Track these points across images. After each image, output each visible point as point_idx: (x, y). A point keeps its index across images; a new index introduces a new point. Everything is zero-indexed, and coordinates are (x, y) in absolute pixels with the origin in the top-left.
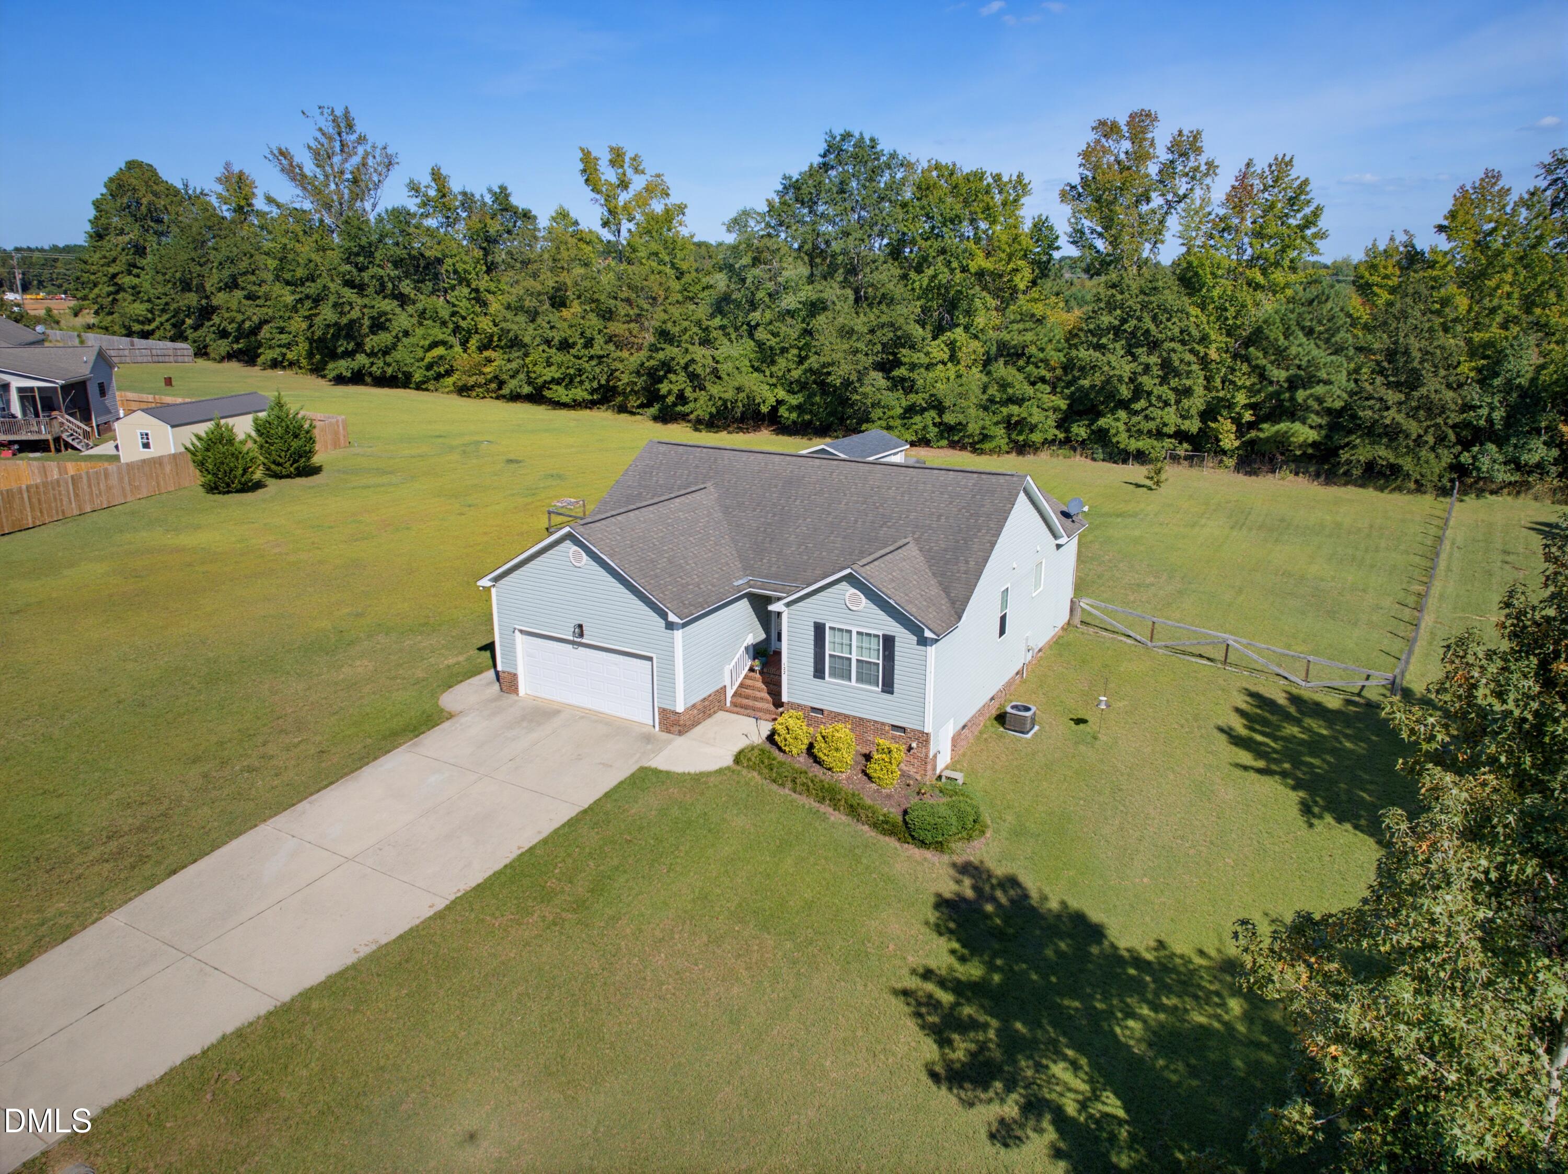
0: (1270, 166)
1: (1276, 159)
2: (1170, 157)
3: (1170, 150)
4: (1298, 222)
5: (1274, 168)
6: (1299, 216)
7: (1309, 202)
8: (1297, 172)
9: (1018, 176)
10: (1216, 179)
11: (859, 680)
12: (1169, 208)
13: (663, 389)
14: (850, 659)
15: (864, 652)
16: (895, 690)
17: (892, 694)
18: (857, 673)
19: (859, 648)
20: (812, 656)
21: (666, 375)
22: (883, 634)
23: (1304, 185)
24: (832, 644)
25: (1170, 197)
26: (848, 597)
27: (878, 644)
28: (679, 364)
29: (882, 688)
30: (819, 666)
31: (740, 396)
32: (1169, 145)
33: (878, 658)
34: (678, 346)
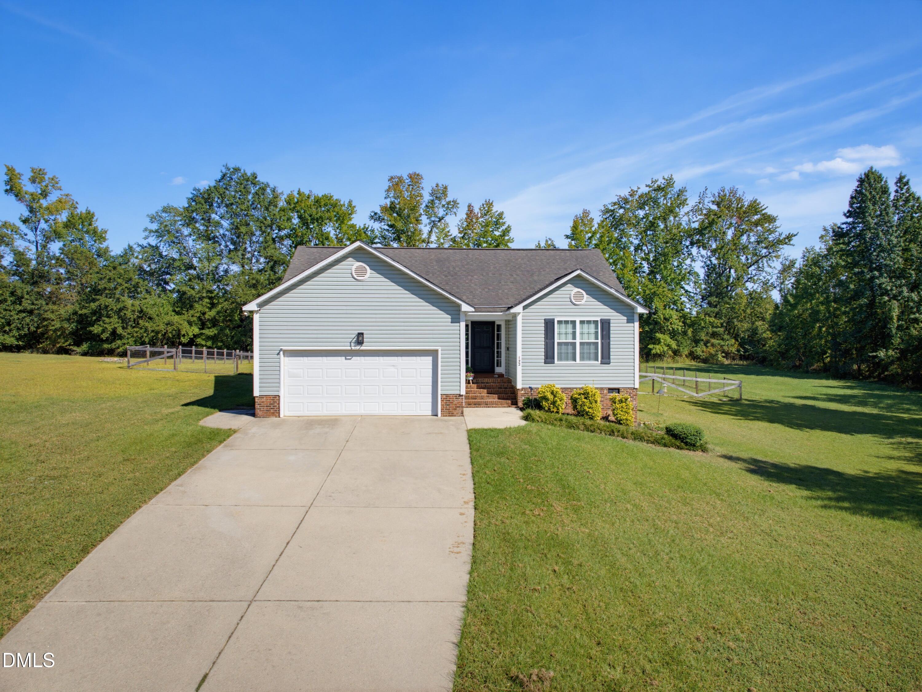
0: (483, 205)
1: (486, 201)
2: (431, 198)
3: (432, 194)
4: (500, 233)
5: (485, 206)
6: (500, 230)
7: (505, 223)
8: (497, 208)
9: (349, 202)
10: (459, 210)
11: (582, 358)
12: (434, 225)
13: (96, 329)
14: (575, 343)
15: (586, 336)
16: (612, 361)
17: (609, 364)
18: (580, 353)
19: (582, 334)
20: (543, 346)
21: (98, 320)
22: (601, 320)
23: (501, 215)
24: (559, 334)
25: (433, 219)
26: (572, 295)
27: (597, 328)
28: (112, 309)
29: (601, 361)
30: (550, 354)
31: (170, 329)
32: (431, 192)
33: (597, 338)
34: (110, 298)
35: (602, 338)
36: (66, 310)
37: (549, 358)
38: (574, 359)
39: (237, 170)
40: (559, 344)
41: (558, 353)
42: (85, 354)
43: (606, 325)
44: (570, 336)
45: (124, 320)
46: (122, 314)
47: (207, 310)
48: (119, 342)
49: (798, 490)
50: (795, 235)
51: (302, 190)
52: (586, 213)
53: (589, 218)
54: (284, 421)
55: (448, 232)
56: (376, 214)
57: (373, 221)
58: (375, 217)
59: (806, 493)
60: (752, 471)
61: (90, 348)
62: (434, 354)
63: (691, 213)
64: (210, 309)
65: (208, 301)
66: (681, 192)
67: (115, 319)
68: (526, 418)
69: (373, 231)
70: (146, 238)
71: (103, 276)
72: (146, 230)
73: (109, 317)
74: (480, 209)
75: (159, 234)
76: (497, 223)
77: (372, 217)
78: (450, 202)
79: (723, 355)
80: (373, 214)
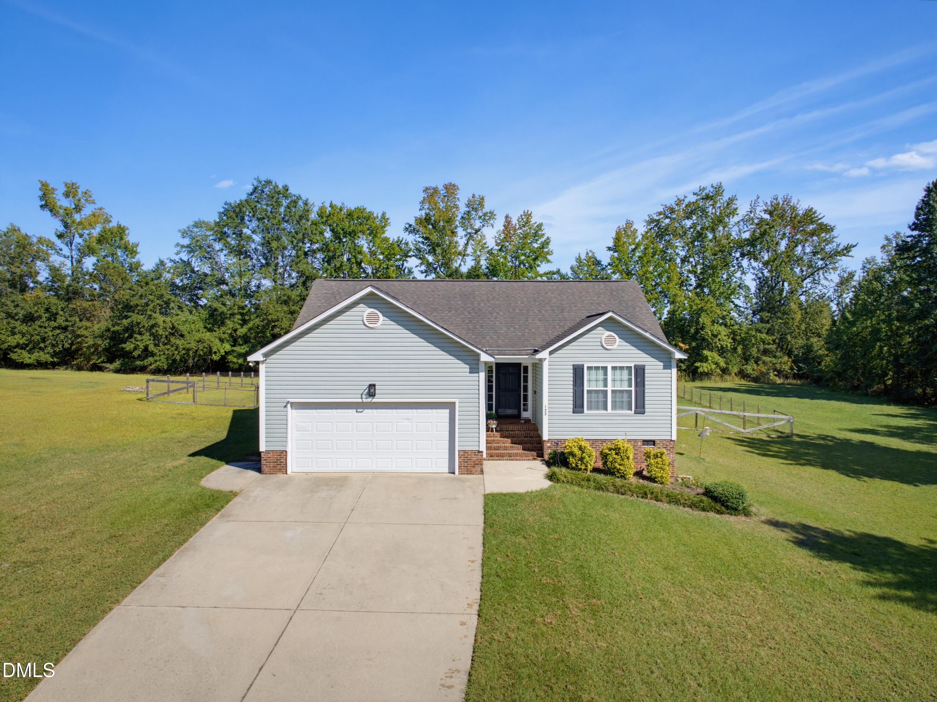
0: (521, 216)
1: (524, 212)
2: (467, 209)
3: (468, 206)
4: (538, 245)
5: (523, 217)
6: (539, 242)
7: (544, 235)
8: (535, 220)
9: (383, 214)
10: (496, 221)
11: (614, 407)
12: (470, 237)
13: (128, 346)
14: (606, 391)
15: (618, 383)
16: (646, 410)
17: (644, 414)
18: (612, 402)
19: (614, 380)
20: (572, 395)
21: (131, 336)
22: (635, 366)
23: (540, 226)
24: (589, 381)
25: (469, 231)
26: (603, 339)
27: (630, 374)
28: (144, 327)
29: (635, 411)
30: (578, 402)
31: (201, 346)
32: (467, 203)
33: (630, 386)
34: (142, 314)
35: (636, 386)
36: (98, 327)
37: (578, 407)
38: (606, 408)
39: (269, 182)
40: (588, 391)
41: (588, 402)
42: (117, 371)
43: (640, 371)
44: (601, 383)
45: (156, 337)
46: (154, 331)
47: (239, 327)
48: (151, 359)
49: (852, 571)
50: (854, 246)
51: (334, 203)
52: (629, 224)
53: (632, 229)
54: (291, 479)
55: (485, 244)
56: (410, 226)
57: (407, 233)
58: (410, 229)
59: (861, 575)
60: (800, 543)
61: (122, 365)
62: (451, 406)
63: (742, 223)
64: (242, 326)
65: (239, 317)
66: (731, 201)
67: (147, 336)
68: (551, 477)
69: (407, 244)
70: (177, 254)
71: (134, 293)
72: (178, 245)
73: (140, 334)
74: (518, 220)
75: (191, 249)
76: (536, 234)
77: (406, 229)
78: (487, 213)
79: (776, 373)
80: (407, 226)
